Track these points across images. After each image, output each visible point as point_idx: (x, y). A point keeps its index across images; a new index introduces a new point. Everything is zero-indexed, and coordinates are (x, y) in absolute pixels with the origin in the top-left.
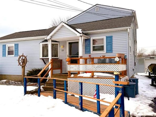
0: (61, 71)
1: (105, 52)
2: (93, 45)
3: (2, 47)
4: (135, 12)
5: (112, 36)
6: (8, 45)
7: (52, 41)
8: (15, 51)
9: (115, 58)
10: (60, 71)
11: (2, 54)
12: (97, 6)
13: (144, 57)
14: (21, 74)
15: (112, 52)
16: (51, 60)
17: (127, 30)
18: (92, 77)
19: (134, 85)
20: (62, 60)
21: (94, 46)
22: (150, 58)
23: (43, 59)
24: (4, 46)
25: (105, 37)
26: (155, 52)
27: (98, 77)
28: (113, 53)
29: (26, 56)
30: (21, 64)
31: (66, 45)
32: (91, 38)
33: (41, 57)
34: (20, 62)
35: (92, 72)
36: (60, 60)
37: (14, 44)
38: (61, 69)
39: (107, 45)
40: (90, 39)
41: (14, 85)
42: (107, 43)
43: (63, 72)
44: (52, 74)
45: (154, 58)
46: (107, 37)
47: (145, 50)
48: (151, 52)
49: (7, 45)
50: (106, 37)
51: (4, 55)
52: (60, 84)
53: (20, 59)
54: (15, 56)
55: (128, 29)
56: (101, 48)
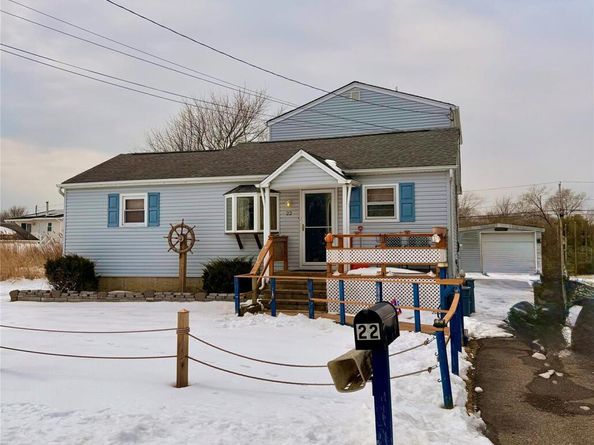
0: (286, 267)
1: (398, 220)
2: (368, 201)
3: (107, 200)
4: (457, 111)
5: (414, 184)
6: (124, 197)
7: (272, 191)
8: (149, 212)
9: (432, 235)
10: (283, 265)
11: (106, 220)
12: (355, 85)
13: (479, 227)
14: (178, 275)
15: (414, 221)
16: (270, 238)
17: (448, 171)
18: (383, 275)
19: (468, 290)
20: (286, 238)
21: (370, 204)
22: (497, 229)
23: (237, 235)
24: (113, 199)
25: (397, 185)
26: (510, 207)
27: (395, 276)
28: (417, 222)
29: (191, 226)
30: (178, 247)
31: (298, 199)
32: (364, 186)
33: (234, 230)
34: (174, 241)
35: (383, 266)
36: (283, 237)
37: (146, 194)
38: (286, 261)
39: (401, 204)
40: (361, 187)
41: (171, 300)
42: (401, 199)
43: (290, 268)
44: (273, 273)
45: (506, 229)
46: (402, 186)
47: (477, 199)
48: (498, 205)
49: (121, 195)
50: (400, 184)
51: (113, 222)
52: (301, 294)
53: (174, 235)
54: (149, 226)
55: (451, 171)
56: (388, 211)
